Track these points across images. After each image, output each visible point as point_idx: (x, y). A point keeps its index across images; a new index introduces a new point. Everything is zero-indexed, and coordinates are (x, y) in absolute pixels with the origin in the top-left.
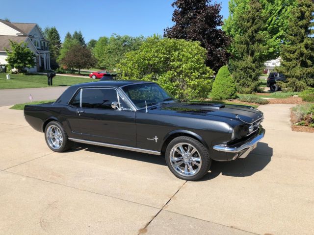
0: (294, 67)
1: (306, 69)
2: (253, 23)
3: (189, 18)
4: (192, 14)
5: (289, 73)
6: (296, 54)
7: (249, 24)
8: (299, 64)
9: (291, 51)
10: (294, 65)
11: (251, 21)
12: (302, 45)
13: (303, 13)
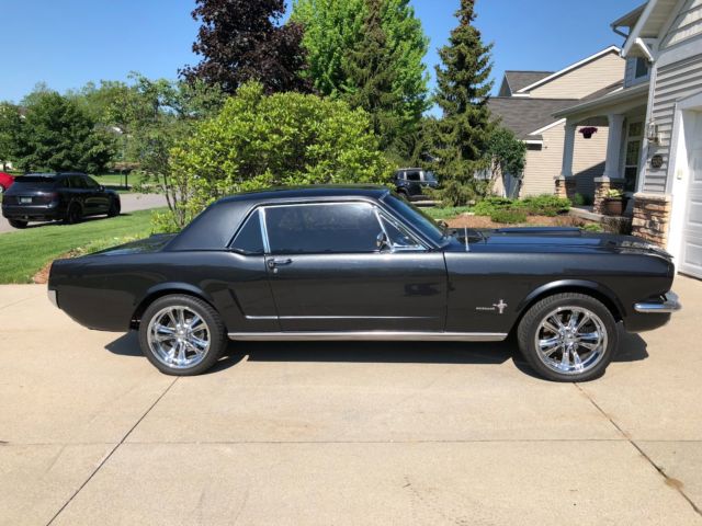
0: (453, 159)
1: (472, 162)
2: (374, 69)
3: (239, 47)
4: (245, 39)
5: (445, 171)
6: (454, 133)
7: (366, 71)
8: (460, 154)
9: (447, 128)
10: (452, 155)
11: (370, 65)
12: (464, 118)
13: (462, 57)
